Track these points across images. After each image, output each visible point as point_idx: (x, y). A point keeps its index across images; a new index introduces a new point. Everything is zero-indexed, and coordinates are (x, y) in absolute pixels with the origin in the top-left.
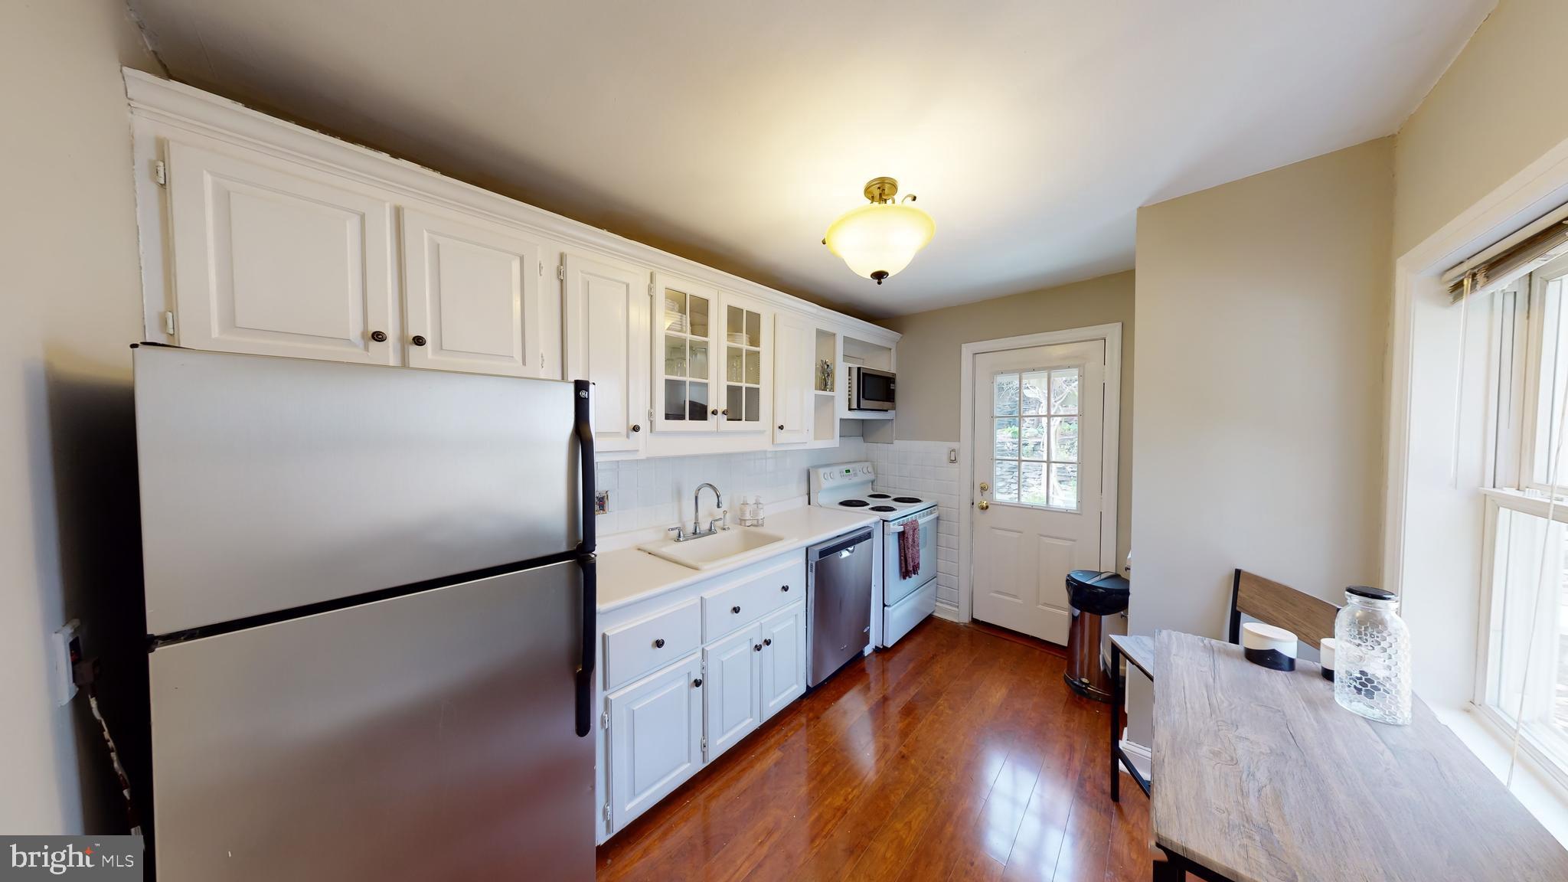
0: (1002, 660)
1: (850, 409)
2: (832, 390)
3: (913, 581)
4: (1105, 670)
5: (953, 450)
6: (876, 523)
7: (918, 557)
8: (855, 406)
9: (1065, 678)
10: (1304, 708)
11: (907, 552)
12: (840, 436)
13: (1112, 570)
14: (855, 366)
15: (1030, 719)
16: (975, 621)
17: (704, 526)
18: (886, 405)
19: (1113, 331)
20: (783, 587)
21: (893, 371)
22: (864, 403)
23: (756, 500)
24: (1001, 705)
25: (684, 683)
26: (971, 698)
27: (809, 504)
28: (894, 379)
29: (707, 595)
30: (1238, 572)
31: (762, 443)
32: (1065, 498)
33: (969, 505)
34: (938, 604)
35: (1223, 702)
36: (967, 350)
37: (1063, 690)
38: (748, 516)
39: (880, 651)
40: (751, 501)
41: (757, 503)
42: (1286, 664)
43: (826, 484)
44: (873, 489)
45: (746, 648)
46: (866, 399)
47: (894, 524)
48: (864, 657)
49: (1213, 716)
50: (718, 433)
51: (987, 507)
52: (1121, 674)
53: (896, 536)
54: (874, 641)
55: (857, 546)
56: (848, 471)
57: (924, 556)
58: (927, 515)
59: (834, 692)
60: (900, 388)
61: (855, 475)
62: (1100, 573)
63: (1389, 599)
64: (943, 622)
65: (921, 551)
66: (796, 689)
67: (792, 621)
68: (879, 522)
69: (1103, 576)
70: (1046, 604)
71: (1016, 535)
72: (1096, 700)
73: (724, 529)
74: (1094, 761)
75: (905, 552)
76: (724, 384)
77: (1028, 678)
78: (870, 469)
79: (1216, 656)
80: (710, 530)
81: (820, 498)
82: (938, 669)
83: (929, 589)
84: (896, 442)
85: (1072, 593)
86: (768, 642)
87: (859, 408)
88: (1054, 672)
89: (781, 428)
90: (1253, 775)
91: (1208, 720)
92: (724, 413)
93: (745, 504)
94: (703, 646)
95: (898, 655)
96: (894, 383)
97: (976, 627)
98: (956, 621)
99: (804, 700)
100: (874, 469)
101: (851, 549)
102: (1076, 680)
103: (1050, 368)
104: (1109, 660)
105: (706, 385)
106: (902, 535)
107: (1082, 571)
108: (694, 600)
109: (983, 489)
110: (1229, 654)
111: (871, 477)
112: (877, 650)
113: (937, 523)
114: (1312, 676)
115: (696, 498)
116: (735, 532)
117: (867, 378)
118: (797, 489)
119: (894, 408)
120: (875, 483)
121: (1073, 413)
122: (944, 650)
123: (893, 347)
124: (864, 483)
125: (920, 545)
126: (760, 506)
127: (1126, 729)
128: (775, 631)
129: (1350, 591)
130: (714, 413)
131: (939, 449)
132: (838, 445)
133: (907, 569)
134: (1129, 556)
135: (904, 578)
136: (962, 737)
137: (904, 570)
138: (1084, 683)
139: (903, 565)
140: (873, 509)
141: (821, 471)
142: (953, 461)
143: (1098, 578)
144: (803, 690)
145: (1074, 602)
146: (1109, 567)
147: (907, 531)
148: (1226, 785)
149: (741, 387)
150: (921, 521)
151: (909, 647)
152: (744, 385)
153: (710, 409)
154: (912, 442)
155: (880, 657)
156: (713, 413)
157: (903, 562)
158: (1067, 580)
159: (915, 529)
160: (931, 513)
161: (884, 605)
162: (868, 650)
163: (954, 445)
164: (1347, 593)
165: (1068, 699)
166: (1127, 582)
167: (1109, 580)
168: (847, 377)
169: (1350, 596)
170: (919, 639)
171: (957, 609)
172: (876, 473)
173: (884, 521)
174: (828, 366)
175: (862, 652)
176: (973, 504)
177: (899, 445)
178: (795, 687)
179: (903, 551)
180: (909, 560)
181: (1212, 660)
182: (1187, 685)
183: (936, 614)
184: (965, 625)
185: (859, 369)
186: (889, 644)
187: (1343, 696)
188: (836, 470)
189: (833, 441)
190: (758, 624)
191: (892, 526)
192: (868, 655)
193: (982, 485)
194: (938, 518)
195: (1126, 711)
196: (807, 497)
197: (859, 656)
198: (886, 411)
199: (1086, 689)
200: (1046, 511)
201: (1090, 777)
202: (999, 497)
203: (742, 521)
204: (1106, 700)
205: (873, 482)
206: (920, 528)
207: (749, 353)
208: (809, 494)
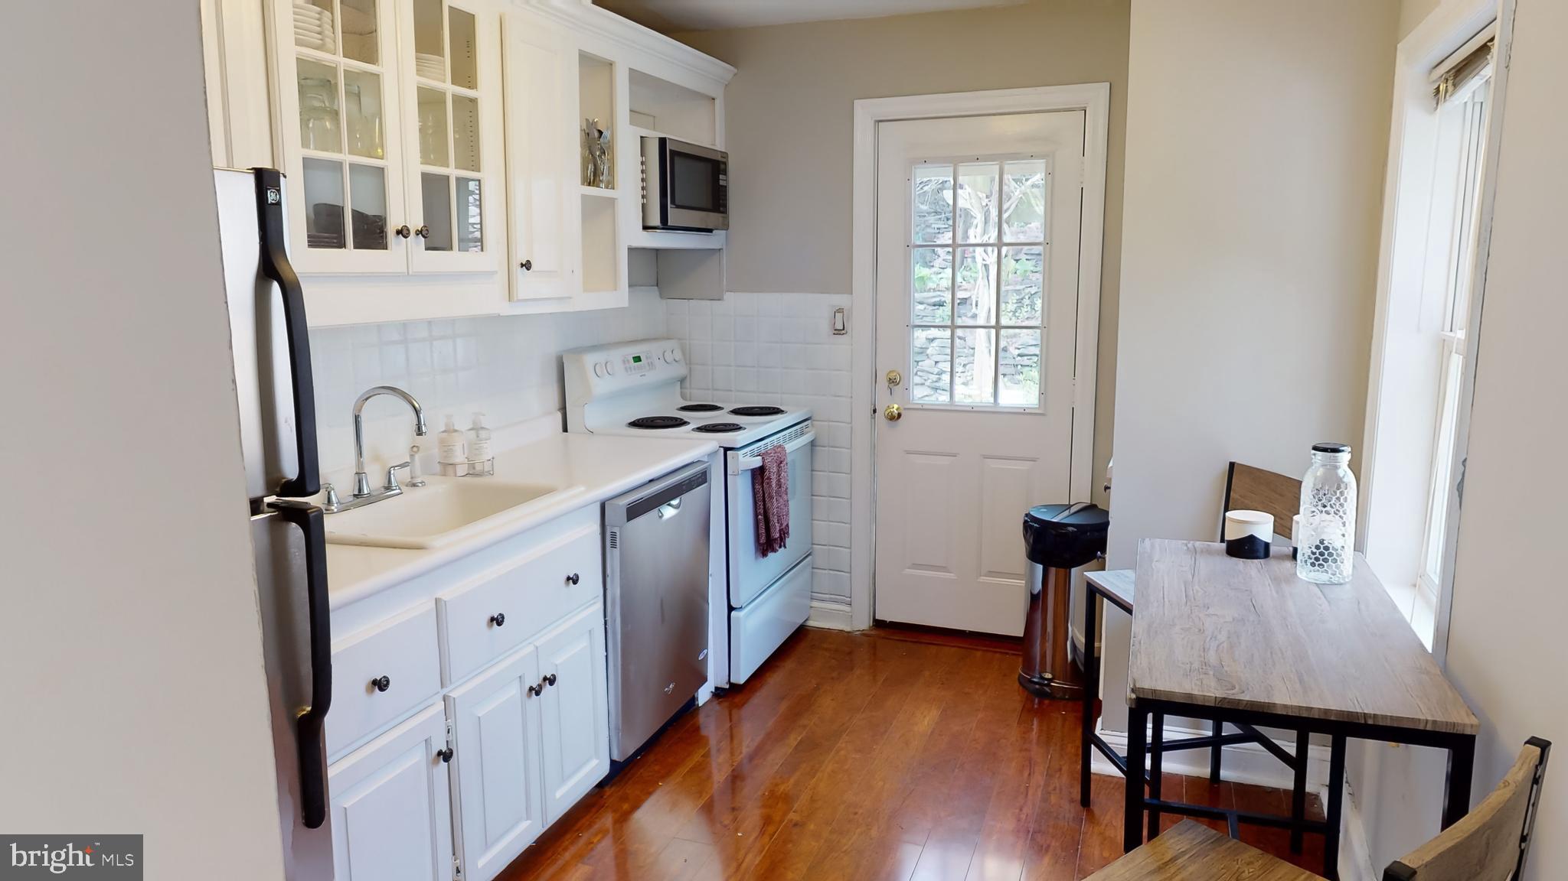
0: (927, 673)
1: (645, 228)
2: (611, 185)
3: (777, 559)
4: (1074, 660)
5: (840, 310)
6: (714, 453)
7: (787, 515)
8: (655, 220)
9: (1021, 680)
10: (1269, 585)
11: (768, 505)
12: (630, 286)
13: (1087, 501)
14: (654, 135)
15: (975, 740)
16: (879, 624)
17: (374, 481)
18: (711, 219)
19: (1096, 96)
20: (569, 579)
21: (720, 146)
22: (675, 216)
23: (474, 423)
24: (932, 732)
25: (418, 757)
26: (886, 732)
27: (565, 430)
28: (725, 163)
29: (446, 593)
30: (1232, 465)
31: (488, 300)
32: (1021, 394)
33: (869, 411)
34: (815, 604)
35: (1197, 591)
36: (865, 112)
37: (1015, 699)
38: (459, 457)
39: (728, 694)
40: (462, 424)
41: (477, 428)
42: (1262, 551)
43: (601, 386)
44: (683, 396)
45: (514, 692)
46: (678, 207)
47: (745, 455)
48: (698, 708)
49: (1188, 604)
50: (408, 277)
51: (899, 415)
52: (1096, 655)
53: (748, 476)
54: (715, 677)
55: (686, 497)
56: (637, 359)
57: (795, 513)
58: (796, 437)
59: (657, 768)
60: (735, 182)
61: (651, 365)
62: (1069, 507)
63: (1343, 451)
64: (825, 634)
65: (790, 503)
66: (597, 768)
67: (584, 643)
68: (716, 452)
69: (1074, 509)
70: (991, 574)
71: (945, 461)
72: (1063, 699)
73: (414, 485)
74: (1060, 770)
75: (764, 505)
76: (417, 168)
77: (967, 690)
78: (678, 355)
79: (1198, 556)
80: (388, 488)
81: (588, 415)
82: (827, 704)
83: (801, 575)
84: (728, 296)
85: (1031, 541)
86: (551, 680)
87: (665, 225)
88: (1005, 675)
89: (527, 265)
90: (1216, 637)
91: (1183, 607)
92: (419, 233)
93: (450, 431)
94: (445, 691)
95: (758, 694)
96: (725, 172)
97: (882, 633)
98: (847, 629)
99: (607, 789)
100: (684, 353)
101: (675, 502)
102: (1035, 677)
103: (1002, 155)
104: (1081, 639)
105: (380, 172)
106: (759, 475)
107: (1045, 506)
108: (420, 606)
109: (892, 382)
110: (1209, 552)
111: (680, 370)
112: (719, 693)
113: (812, 451)
114: (1283, 560)
115: (357, 420)
116: (436, 491)
117: (677, 160)
118: (540, 399)
119: (726, 226)
120: (687, 384)
121: (1038, 241)
122: (835, 675)
123: (718, 93)
124: (666, 384)
125: (789, 491)
126: (483, 434)
127: (1099, 720)
128: (559, 660)
129: (1315, 448)
130: (402, 232)
131: (817, 307)
132: (626, 304)
133: (768, 540)
134: (1111, 465)
135: (764, 554)
136: (881, 783)
137: (763, 540)
138: (1047, 679)
139: (763, 531)
140: (700, 429)
141: (590, 359)
142: (838, 332)
143: (1066, 513)
144: (604, 770)
145: (1034, 555)
146: (1082, 496)
147: (768, 465)
148: (1192, 648)
149: (448, 178)
150: (790, 447)
151: (775, 679)
152: (453, 172)
153: (392, 226)
154: (761, 295)
155: (726, 704)
156: (399, 232)
157: (762, 525)
158: (1025, 522)
159: (781, 462)
160: (802, 434)
161: (731, 609)
162: (704, 695)
163: (840, 300)
164: (1314, 452)
165: (1024, 706)
166: (1107, 513)
167: (1081, 513)
168: (640, 159)
169: (1315, 454)
170: (789, 665)
171: (847, 608)
172: (688, 360)
173: (726, 449)
174: (600, 133)
175: (694, 699)
176: (875, 411)
177: (734, 301)
178: (594, 762)
179: (761, 503)
180: (774, 520)
181: (1193, 559)
182: (1166, 586)
183: (811, 623)
184: (864, 634)
185: (663, 142)
186: (741, 677)
187: (1304, 572)
188: (618, 357)
189: (616, 296)
190: (531, 648)
191: (741, 457)
192: (704, 705)
193: (892, 376)
194: (813, 444)
195: (1101, 696)
196: (559, 415)
197: (690, 707)
198: (710, 231)
199: (1048, 685)
200: (993, 413)
201: (1055, 789)
202: (920, 394)
203: (447, 467)
204: (1074, 696)
205: (682, 380)
206: (789, 459)
207: (458, 100)
208: (563, 409)
